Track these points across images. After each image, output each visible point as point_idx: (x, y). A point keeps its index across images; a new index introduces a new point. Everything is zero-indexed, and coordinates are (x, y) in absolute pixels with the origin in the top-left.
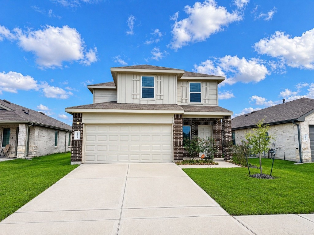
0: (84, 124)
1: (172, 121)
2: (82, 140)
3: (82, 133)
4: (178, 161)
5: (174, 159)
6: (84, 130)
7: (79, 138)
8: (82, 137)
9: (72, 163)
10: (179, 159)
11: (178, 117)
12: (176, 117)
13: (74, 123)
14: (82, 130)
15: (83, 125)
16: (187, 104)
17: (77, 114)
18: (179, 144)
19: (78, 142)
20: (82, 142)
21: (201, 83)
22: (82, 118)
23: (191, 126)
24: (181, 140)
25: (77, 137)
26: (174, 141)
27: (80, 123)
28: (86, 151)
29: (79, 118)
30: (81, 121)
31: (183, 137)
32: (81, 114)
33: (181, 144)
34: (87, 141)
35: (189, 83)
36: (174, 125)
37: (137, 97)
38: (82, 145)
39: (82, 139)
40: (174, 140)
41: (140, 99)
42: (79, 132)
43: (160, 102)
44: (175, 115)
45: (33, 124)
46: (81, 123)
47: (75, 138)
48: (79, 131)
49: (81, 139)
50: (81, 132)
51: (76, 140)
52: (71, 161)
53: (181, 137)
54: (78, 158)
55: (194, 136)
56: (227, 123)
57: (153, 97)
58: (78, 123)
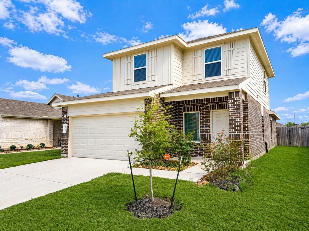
0: (70, 118)
3: (68, 126)
8: (68, 130)
9: (62, 155)
11: (149, 102)
14: (68, 123)
17: (64, 107)
20: (68, 135)
22: (67, 111)
23: (200, 112)
28: (73, 144)
29: (65, 111)
30: (67, 114)
32: (67, 107)
34: (74, 134)
35: (204, 50)
37: (129, 82)
41: (132, 84)
42: (66, 125)
43: (152, 85)
44: (145, 99)
46: (67, 116)
47: (64, 131)
49: (67, 132)
51: (64, 133)
52: (61, 153)
54: (65, 151)
55: (204, 126)
56: (233, 104)
57: (145, 79)
58: (65, 116)
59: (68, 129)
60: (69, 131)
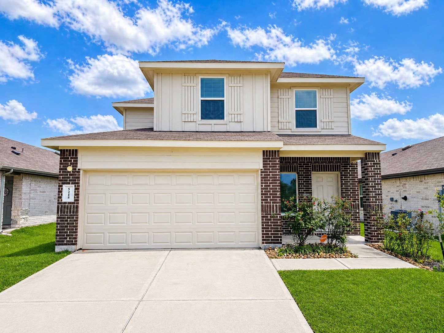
0: (81, 172)
1: (258, 163)
2: (78, 203)
3: (77, 189)
4: (271, 245)
5: (263, 243)
6: (81, 182)
7: (72, 199)
8: (78, 197)
9: (58, 249)
10: (274, 243)
11: (270, 156)
12: (267, 156)
13: (63, 169)
14: (78, 183)
15: (79, 172)
16: (290, 131)
17: (67, 150)
18: (273, 212)
19: (71, 206)
20: (77, 207)
21: (317, 90)
22: (77, 158)
23: (298, 173)
24: (278, 203)
25: (69, 197)
26: (262, 206)
27: (73, 169)
28: (86, 224)
29: (71, 158)
30: (75, 165)
31: (281, 197)
32: (76, 150)
33: (277, 212)
34: (88, 203)
35: (294, 90)
36: (262, 172)
37: (191, 118)
38: (77, 212)
39: (78, 200)
40: (262, 203)
41: (198, 123)
42: (72, 187)
43: (237, 128)
44: (264, 151)
45: (12, 170)
46: (76, 169)
47: (65, 199)
48: (71, 185)
49: (75, 200)
50: (75, 186)
51: (65, 203)
52: (56, 245)
53: (278, 197)
54: (70, 238)
55: (304, 193)
56: (373, 168)
57: (223, 118)
58: (70, 169)
59: (77, 195)
60: (80, 199)
